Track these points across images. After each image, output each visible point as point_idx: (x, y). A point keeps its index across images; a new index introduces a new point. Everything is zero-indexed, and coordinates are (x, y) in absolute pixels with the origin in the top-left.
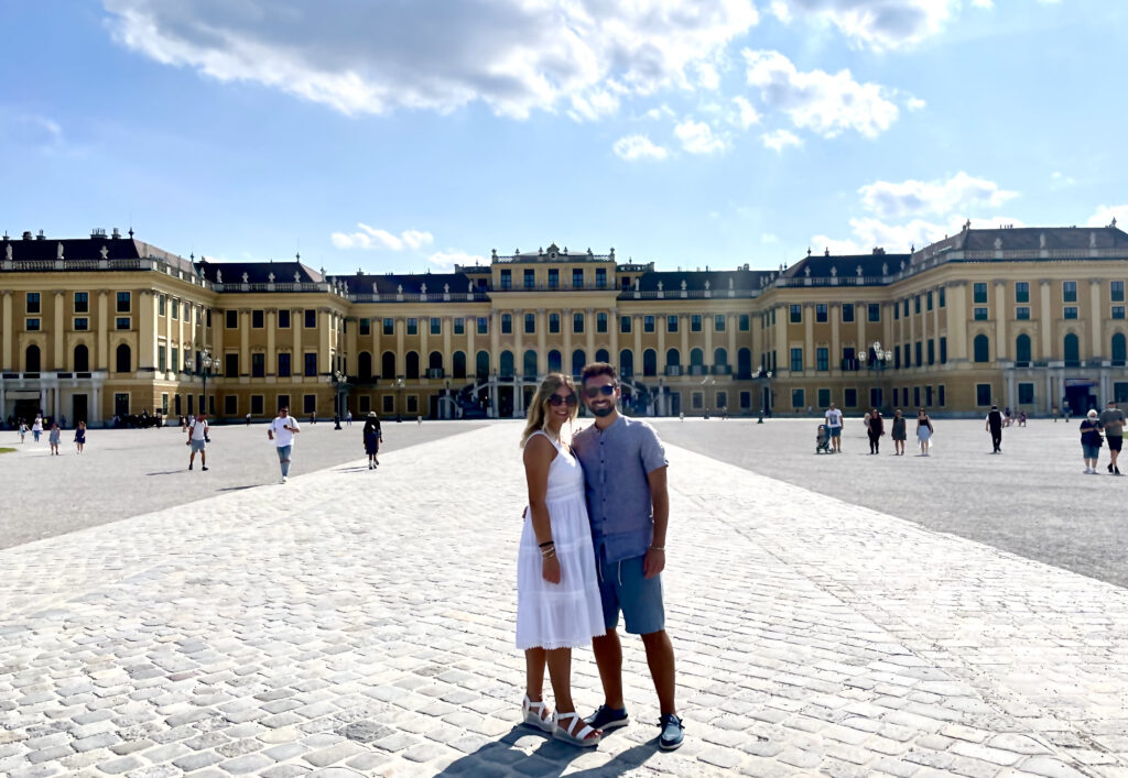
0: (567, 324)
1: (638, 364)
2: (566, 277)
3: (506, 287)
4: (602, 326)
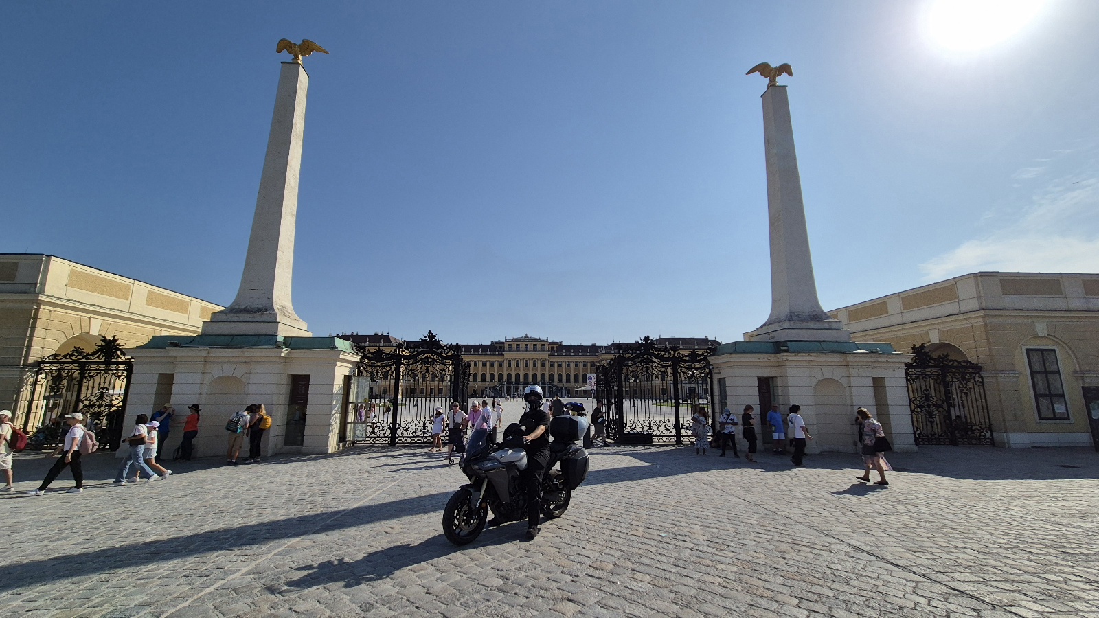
0: (531, 364)
1: (556, 379)
2: (530, 347)
3: (509, 350)
4: (543, 365)
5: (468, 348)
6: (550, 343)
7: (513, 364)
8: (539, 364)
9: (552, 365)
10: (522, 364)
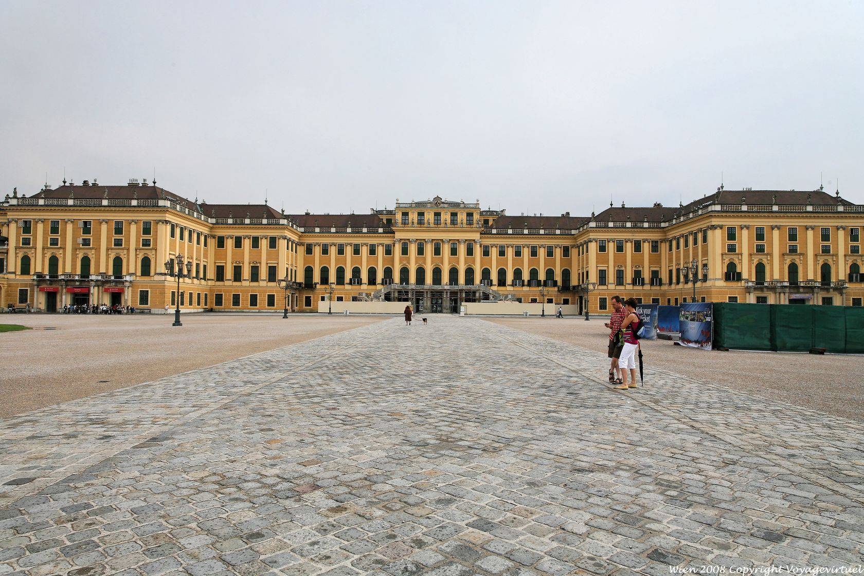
1: (494, 278)
2: (446, 217)
3: (405, 225)
4: (470, 252)
5: (326, 222)
6: (481, 213)
7: (413, 249)
8: (462, 249)
9: (486, 253)
10: (429, 249)
